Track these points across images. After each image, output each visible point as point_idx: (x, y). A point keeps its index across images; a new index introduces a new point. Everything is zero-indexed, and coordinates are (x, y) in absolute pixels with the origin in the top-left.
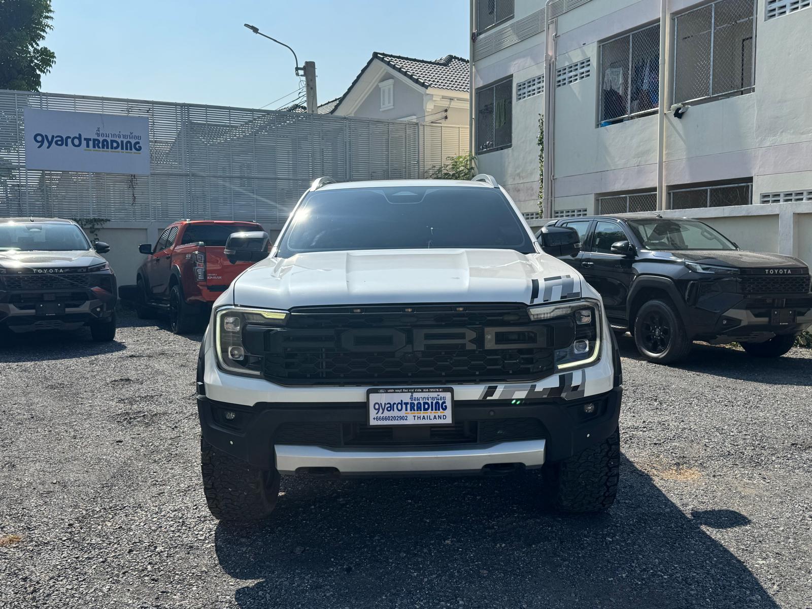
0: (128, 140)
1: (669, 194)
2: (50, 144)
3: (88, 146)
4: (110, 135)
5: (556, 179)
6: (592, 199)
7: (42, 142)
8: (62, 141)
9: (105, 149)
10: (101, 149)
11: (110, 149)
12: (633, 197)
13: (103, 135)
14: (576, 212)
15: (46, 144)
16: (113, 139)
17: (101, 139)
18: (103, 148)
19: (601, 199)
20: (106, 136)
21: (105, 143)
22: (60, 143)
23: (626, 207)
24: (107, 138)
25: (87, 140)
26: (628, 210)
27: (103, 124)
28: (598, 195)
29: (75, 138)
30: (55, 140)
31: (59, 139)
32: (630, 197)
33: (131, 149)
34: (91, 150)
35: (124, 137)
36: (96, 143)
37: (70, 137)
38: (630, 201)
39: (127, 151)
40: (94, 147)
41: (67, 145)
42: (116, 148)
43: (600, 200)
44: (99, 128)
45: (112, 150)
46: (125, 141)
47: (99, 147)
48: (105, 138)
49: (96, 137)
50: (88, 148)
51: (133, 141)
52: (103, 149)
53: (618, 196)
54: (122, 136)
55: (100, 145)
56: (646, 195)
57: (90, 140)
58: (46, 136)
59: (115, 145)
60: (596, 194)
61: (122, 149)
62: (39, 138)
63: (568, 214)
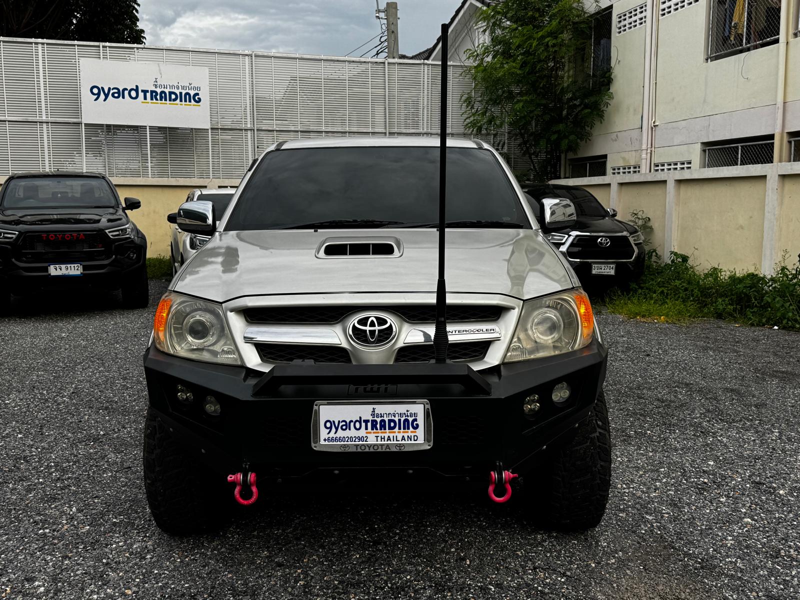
0: (187, 91)
1: (790, 142)
2: (107, 96)
3: (145, 98)
4: (168, 86)
5: (657, 125)
6: (698, 148)
7: (99, 94)
8: (119, 93)
9: (163, 101)
10: (159, 102)
11: (168, 102)
12: (746, 146)
13: (160, 86)
14: (679, 164)
15: (102, 96)
16: (171, 90)
17: (159, 90)
18: (161, 99)
19: (709, 150)
20: (164, 88)
21: (163, 95)
22: (116, 95)
23: (737, 159)
24: (165, 90)
25: (145, 92)
26: (739, 162)
27: (161, 74)
28: (705, 144)
29: (132, 89)
30: (112, 92)
31: (116, 91)
32: (742, 146)
33: (190, 101)
34: (148, 103)
35: (183, 88)
36: (154, 95)
37: (127, 89)
38: (742, 151)
39: (186, 103)
40: (152, 99)
41: (123, 97)
42: (175, 100)
43: (707, 151)
44: (156, 79)
45: (170, 102)
46: (184, 92)
47: (157, 99)
48: (163, 89)
49: (153, 89)
50: (145, 101)
51: (192, 93)
52: (161, 102)
53: (728, 146)
54: (180, 87)
55: (158, 97)
56: (762, 144)
57: (148, 91)
58: (102, 88)
59: (173, 97)
60: (703, 143)
61: (181, 101)
62: (95, 91)
63: (669, 167)
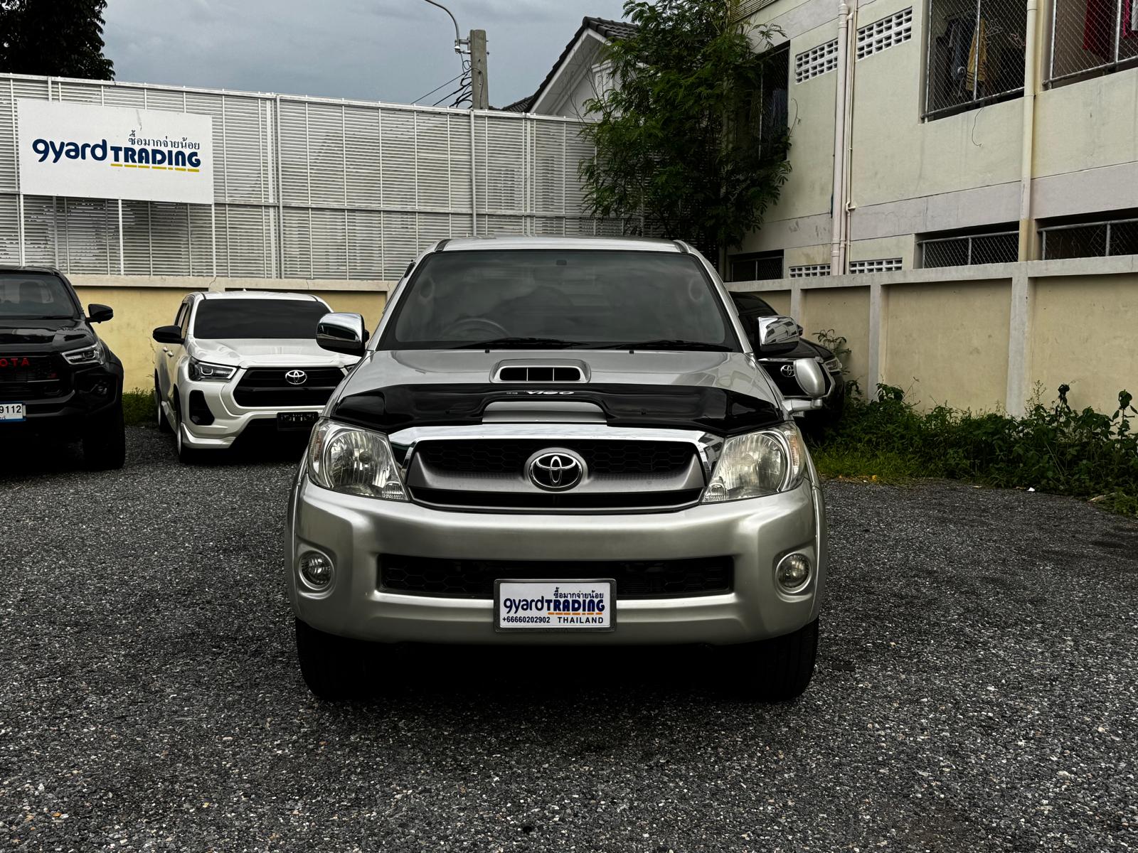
0: (180, 149)
1: (1040, 234)
2: (58, 155)
3: (117, 159)
4: (151, 142)
5: (854, 209)
6: (911, 241)
7: (46, 153)
8: (77, 151)
10: (138, 164)
12: (979, 238)
13: (140, 141)
14: (884, 262)
15: (51, 155)
16: (156, 148)
17: (137, 148)
18: (140, 161)
19: (926, 243)
20: (145, 144)
21: (144, 154)
22: (73, 154)
23: (967, 256)
24: (146, 147)
25: (116, 150)
26: (970, 260)
27: (140, 124)
28: (920, 236)
29: (97, 146)
30: (65, 149)
31: (73, 147)
32: (973, 239)
33: (184, 164)
34: (121, 165)
35: (173, 144)
36: (129, 153)
37: (89, 146)
38: (973, 246)
39: (177, 167)
40: (126, 160)
41: (84, 157)
42: (161, 162)
43: (924, 245)
44: (133, 131)
45: (154, 165)
46: (175, 151)
47: (134, 161)
48: (143, 146)
49: (129, 145)
50: (116, 163)
51: (187, 152)
52: (140, 164)
53: (954, 238)
54: (169, 144)
55: (136, 157)
56: (1001, 237)
57: (120, 149)
58: (52, 143)
59: (159, 157)
60: (918, 235)
61: (170, 163)
62: (41, 147)
63: (871, 267)
